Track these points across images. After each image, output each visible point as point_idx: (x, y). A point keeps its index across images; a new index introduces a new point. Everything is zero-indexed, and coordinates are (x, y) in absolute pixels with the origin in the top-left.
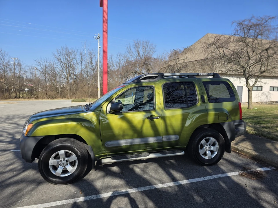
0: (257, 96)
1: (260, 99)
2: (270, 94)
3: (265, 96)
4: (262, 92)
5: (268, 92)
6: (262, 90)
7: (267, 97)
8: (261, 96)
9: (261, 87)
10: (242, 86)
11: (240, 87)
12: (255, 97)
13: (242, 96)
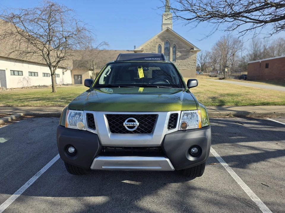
0: (20, 81)
1: (22, 84)
2: (30, 79)
3: (26, 81)
4: (23, 77)
5: (28, 77)
6: (22, 75)
7: (27, 81)
8: (23, 81)
9: (21, 72)
10: (5, 70)
11: (3, 71)
12: (18, 82)
13: (6, 81)
